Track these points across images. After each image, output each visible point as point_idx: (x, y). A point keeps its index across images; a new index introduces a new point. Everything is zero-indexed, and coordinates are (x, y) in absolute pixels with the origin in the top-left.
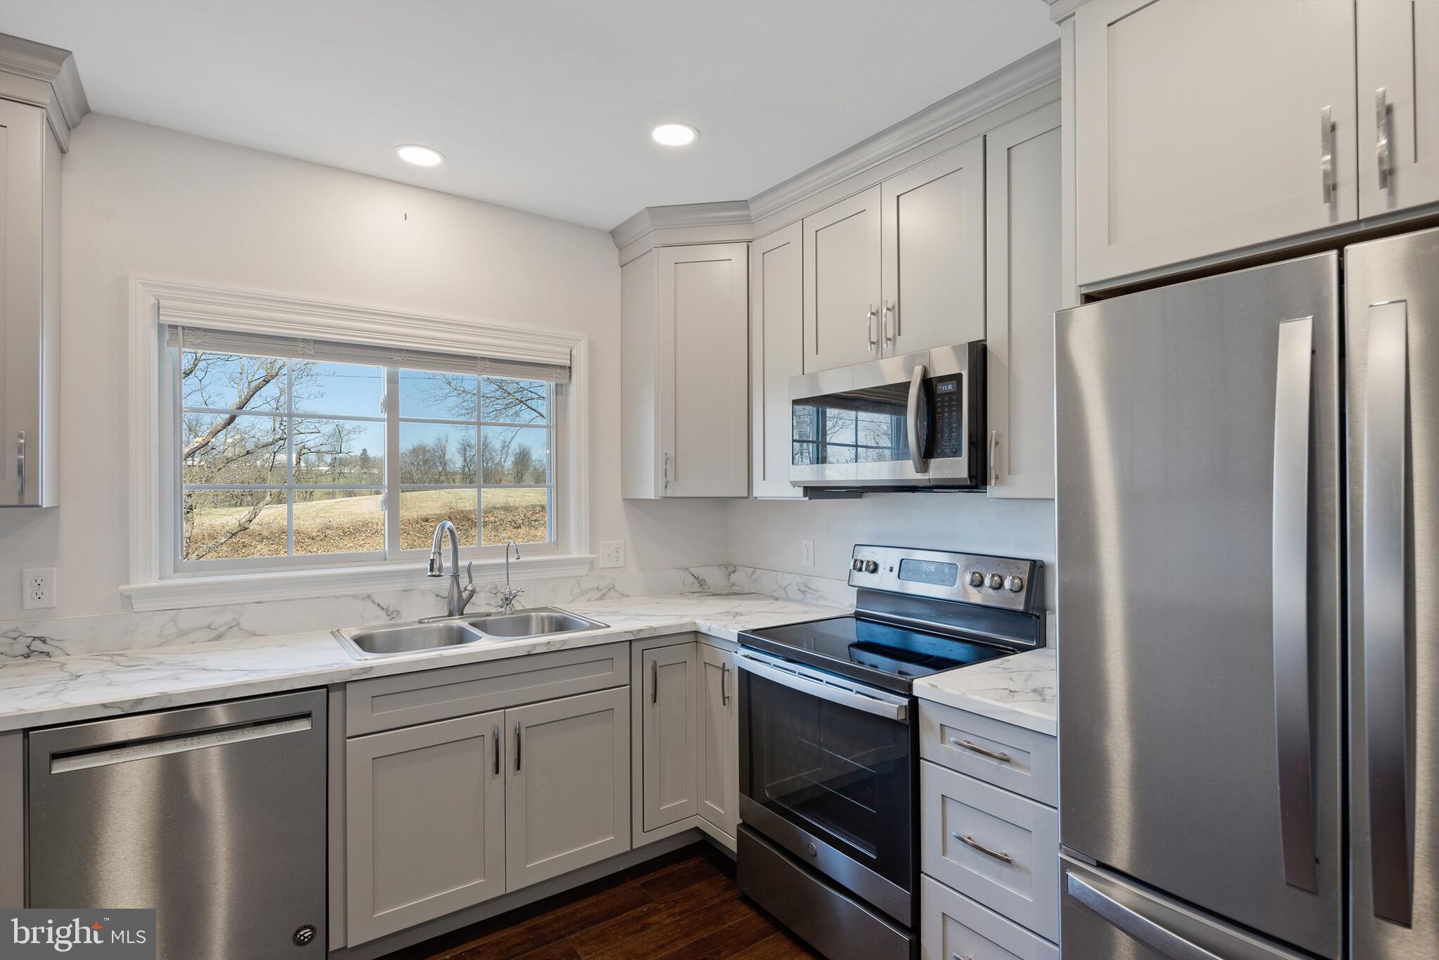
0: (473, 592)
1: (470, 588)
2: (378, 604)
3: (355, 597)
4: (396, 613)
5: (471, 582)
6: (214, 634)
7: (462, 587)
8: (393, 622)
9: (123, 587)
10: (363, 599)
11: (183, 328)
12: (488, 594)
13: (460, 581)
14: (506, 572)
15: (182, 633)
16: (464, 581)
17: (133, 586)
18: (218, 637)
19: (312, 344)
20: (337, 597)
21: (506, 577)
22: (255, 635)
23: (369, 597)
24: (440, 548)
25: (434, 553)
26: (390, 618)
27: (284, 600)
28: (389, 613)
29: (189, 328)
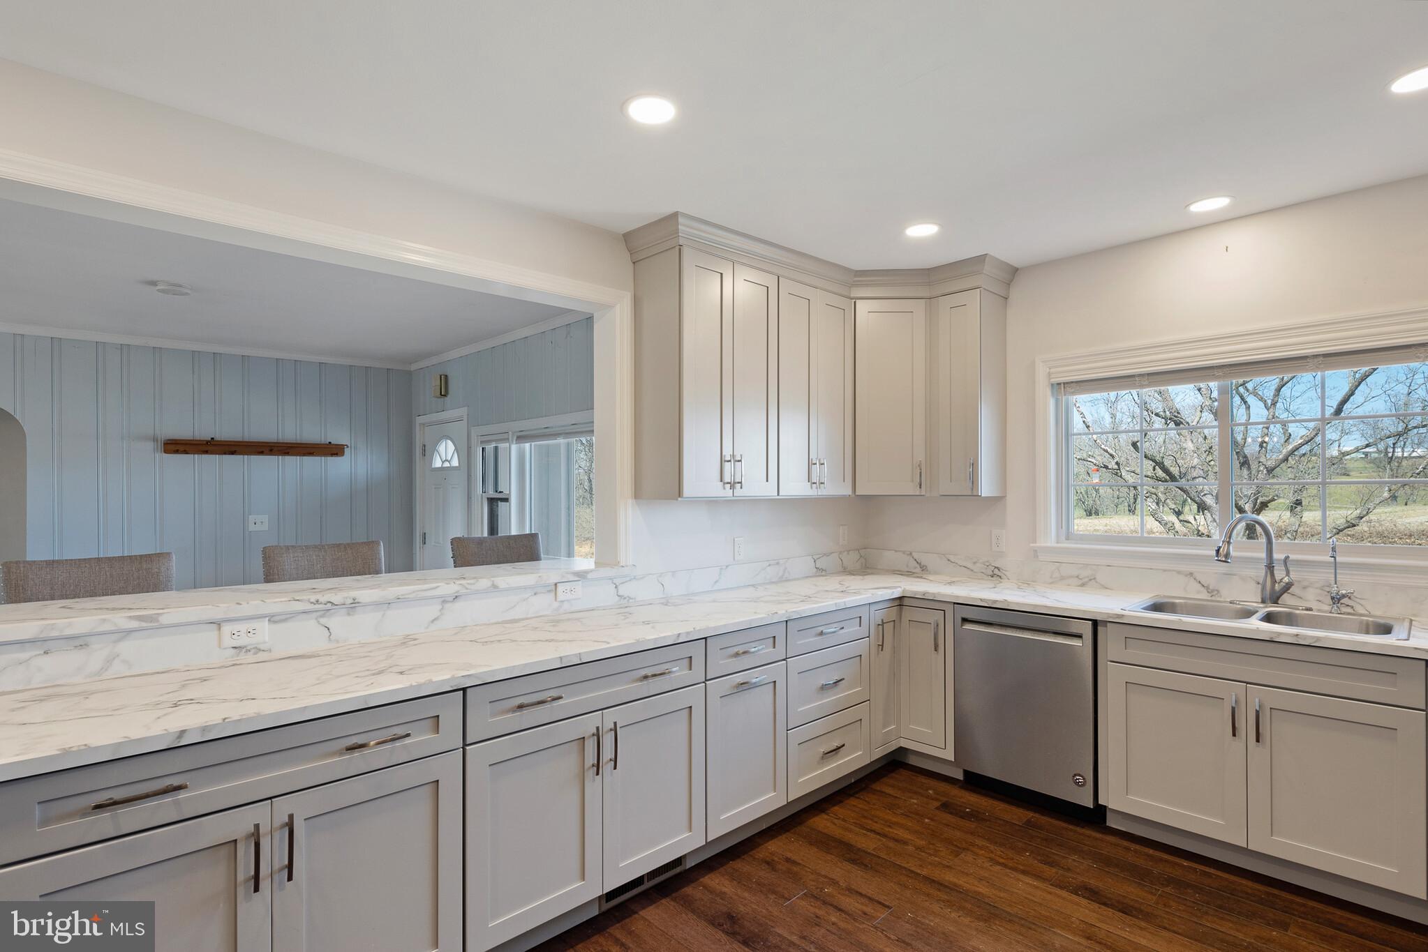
0: (1288, 587)
1: (1286, 580)
2: (1200, 582)
3: (1179, 572)
4: (1216, 592)
5: (1288, 574)
6: (1080, 582)
7: (1278, 577)
8: (1213, 598)
9: (1032, 545)
10: (1186, 576)
11: (1064, 383)
12: (1319, 591)
13: (1275, 572)
14: (1333, 571)
15: (1062, 578)
16: (1279, 573)
17: (1038, 545)
18: (1083, 585)
19: (1146, 378)
20: (1165, 571)
21: (1334, 576)
22: (1106, 588)
23: (1191, 574)
24: (1230, 538)
25: (1223, 542)
26: (1210, 595)
27: (1129, 567)
28: (1210, 591)
29: (1067, 383)
